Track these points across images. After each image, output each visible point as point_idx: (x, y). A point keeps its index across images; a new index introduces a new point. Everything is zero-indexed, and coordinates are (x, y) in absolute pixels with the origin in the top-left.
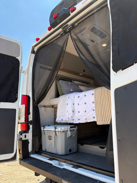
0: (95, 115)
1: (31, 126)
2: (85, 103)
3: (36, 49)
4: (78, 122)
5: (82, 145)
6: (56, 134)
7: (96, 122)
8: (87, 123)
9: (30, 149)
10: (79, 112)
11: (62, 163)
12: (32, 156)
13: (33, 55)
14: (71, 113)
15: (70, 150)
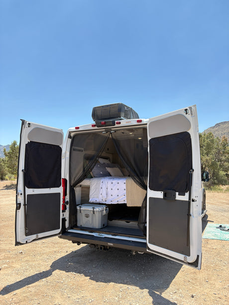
0: (125, 199)
1: (68, 206)
2: (118, 189)
3: (72, 135)
4: (110, 203)
5: (111, 221)
6: (94, 213)
7: (126, 204)
8: (118, 204)
9: (67, 225)
10: (112, 195)
11: (102, 234)
12: (69, 231)
13: (70, 140)
14: (105, 196)
15: (104, 225)
